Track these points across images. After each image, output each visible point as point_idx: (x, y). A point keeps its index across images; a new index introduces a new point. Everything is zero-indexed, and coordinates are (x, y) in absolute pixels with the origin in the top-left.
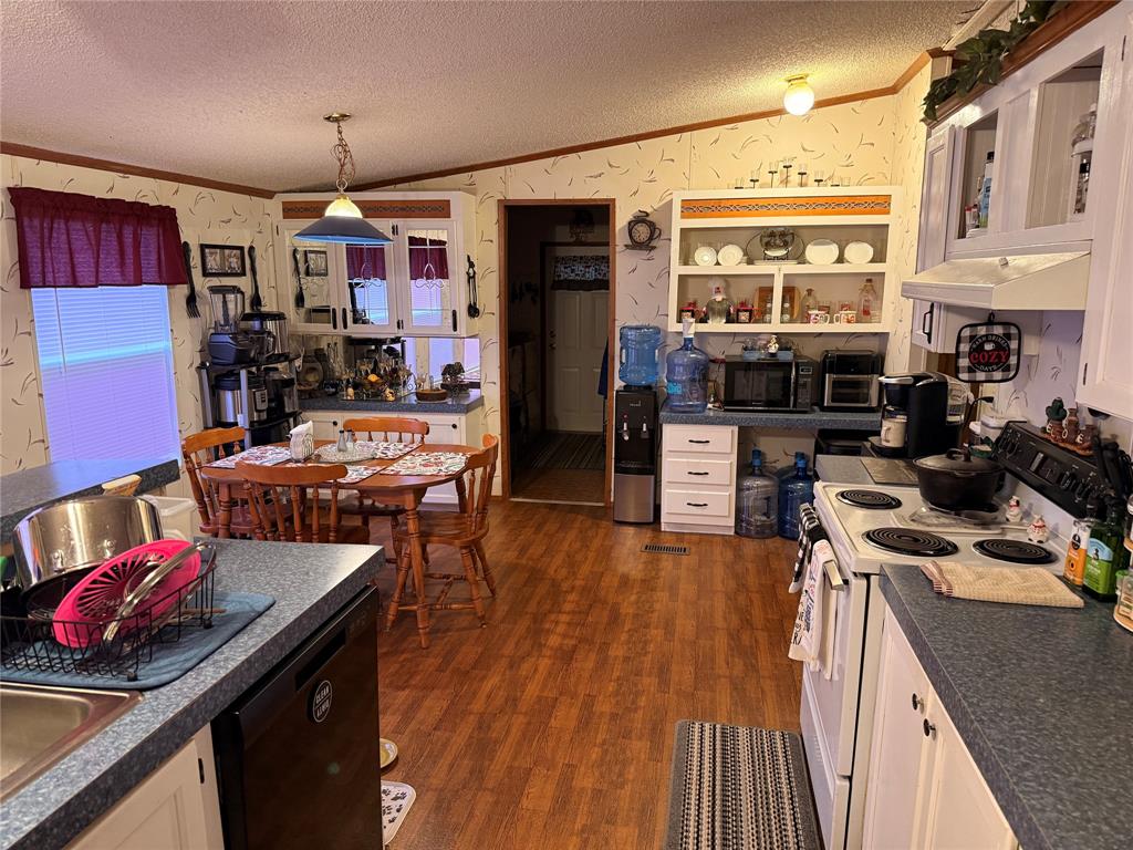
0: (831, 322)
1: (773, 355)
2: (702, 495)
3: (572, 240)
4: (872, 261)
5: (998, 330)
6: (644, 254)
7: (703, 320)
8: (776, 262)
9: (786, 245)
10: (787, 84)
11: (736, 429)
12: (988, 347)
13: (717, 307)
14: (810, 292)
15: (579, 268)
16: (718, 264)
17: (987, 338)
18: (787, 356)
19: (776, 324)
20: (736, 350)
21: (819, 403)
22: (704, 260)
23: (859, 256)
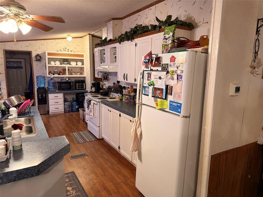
0: (76, 75)
1: (67, 81)
2: (58, 106)
3: (10, 57)
4: (82, 65)
5: (106, 75)
6: (39, 62)
7: (54, 74)
8: (66, 65)
9: (67, 62)
10: (67, 36)
11: (63, 94)
12: (105, 77)
13: (56, 72)
14: (72, 70)
15: (12, 64)
16: (55, 64)
17: (105, 76)
18: (70, 81)
19: (67, 75)
20: (59, 80)
21: (76, 89)
22: (53, 64)
23: (80, 64)
